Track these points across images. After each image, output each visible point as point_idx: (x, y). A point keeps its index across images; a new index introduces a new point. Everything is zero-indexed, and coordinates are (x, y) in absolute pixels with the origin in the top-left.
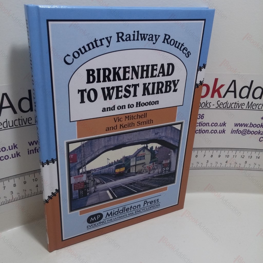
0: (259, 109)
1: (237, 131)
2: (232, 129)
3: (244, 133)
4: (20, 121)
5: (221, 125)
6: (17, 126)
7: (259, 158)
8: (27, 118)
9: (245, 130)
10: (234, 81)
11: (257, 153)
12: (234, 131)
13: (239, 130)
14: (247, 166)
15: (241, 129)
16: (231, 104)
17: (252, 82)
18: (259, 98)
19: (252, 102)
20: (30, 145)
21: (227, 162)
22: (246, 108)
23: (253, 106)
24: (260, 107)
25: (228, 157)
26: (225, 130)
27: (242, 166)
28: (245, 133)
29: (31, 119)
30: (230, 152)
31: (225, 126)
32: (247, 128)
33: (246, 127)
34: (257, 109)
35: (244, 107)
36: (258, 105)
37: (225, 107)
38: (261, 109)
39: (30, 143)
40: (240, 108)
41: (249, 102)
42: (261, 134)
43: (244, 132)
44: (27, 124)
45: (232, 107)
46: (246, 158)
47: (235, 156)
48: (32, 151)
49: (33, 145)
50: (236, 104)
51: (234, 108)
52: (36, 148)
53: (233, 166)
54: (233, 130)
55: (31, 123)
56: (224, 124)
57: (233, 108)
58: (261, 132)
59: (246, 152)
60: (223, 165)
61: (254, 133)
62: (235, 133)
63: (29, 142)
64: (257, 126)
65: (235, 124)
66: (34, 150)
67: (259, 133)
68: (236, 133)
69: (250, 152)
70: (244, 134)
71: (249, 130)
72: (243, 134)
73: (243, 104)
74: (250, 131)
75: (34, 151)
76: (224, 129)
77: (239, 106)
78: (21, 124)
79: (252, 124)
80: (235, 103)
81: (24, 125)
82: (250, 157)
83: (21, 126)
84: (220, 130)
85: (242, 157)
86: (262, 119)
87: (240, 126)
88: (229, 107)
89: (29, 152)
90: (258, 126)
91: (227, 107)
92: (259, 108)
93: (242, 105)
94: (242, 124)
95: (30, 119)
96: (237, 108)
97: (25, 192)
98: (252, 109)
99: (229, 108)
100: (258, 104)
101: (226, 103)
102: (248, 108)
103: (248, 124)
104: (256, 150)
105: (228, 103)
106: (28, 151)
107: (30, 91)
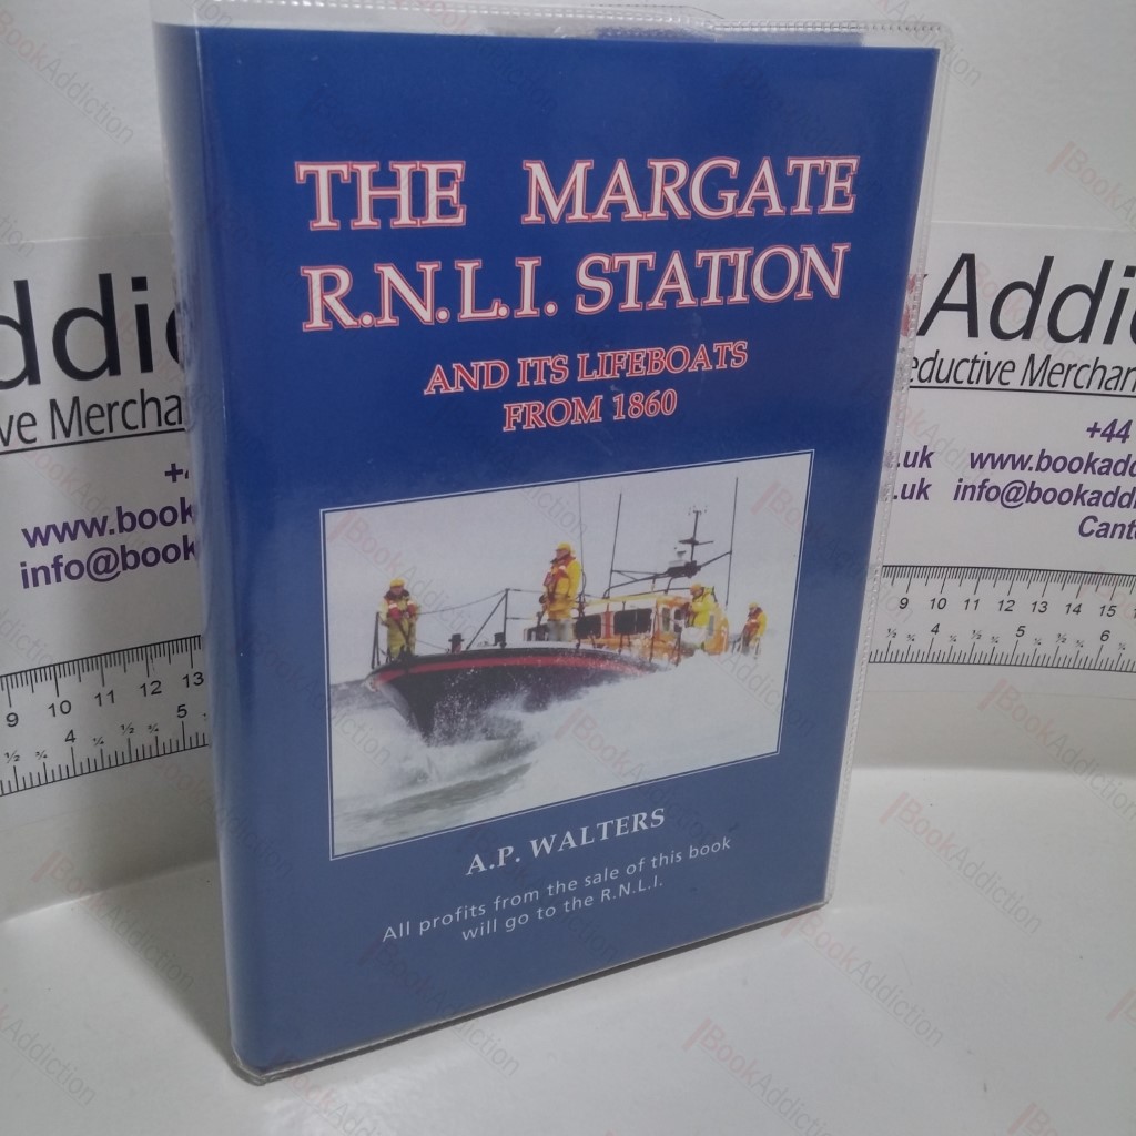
0: (1078, 390)
1: (983, 491)
2: (961, 480)
3: (1012, 496)
5: (910, 462)
7: (1078, 612)
8: (11, 417)
9: (1019, 485)
10: (968, 260)
11: (1072, 588)
12: (966, 487)
13: (988, 485)
14: (1026, 646)
15: (1001, 477)
16: (955, 366)
17: (1048, 262)
18: (1079, 339)
19: (1049, 357)
20: (32, 544)
21: (936, 632)
22: (1022, 384)
23: (1051, 373)
24: (1082, 380)
25: (941, 606)
26: (928, 486)
27: (1005, 647)
28: (1015, 500)
29: (30, 422)
30: (952, 583)
31: (929, 466)
32: (1027, 476)
33: (1022, 469)
34: (1069, 387)
35: (1014, 379)
36: (1074, 370)
37: (929, 379)
38: (1088, 387)
39: (31, 534)
40: (995, 383)
41: (1032, 357)
42: (1089, 504)
43: (1014, 492)
44: (15, 443)
45: (959, 378)
46: (1022, 614)
47: (972, 605)
48: (41, 574)
49: (45, 542)
50: (978, 366)
51: (970, 382)
52: (60, 561)
53: (963, 646)
54: (963, 485)
55: (34, 440)
56: (925, 458)
57: (961, 382)
58: (1086, 492)
59: (1020, 585)
60: (921, 644)
61: (1057, 496)
62: (971, 499)
63: (25, 532)
64: (1068, 465)
65: (972, 454)
66: (50, 567)
67: (1080, 496)
68: (979, 499)
69: (1038, 586)
70: (1012, 504)
71: (1033, 483)
72: (1008, 500)
73: (1009, 367)
74: (1039, 490)
75: (52, 572)
76: (923, 480)
77: (988, 376)
79: (1049, 457)
80: (971, 358)
82: (1039, 607)
84: (905, 486)
85: (1006, 606)
86: (1090, 433)
87: (993, 466)
88: (947, 379)
89: (30, 577)
90: (1076, 465)
91: (938, 380)
92: (1079, 384)
93: (1002, 370)
94: (1002, 455)
95: (26, 420)
96: (983, 383)
97: (12, 763)
98: (1045, 387)
99: (944, 384)
100: (1075, 365)
101: (934, 360)
102: (1032, 382)
103: (1031, 456)
104: (1065, 575)
105: (942, 360)
106: (24, 572)
107: (22, 288)
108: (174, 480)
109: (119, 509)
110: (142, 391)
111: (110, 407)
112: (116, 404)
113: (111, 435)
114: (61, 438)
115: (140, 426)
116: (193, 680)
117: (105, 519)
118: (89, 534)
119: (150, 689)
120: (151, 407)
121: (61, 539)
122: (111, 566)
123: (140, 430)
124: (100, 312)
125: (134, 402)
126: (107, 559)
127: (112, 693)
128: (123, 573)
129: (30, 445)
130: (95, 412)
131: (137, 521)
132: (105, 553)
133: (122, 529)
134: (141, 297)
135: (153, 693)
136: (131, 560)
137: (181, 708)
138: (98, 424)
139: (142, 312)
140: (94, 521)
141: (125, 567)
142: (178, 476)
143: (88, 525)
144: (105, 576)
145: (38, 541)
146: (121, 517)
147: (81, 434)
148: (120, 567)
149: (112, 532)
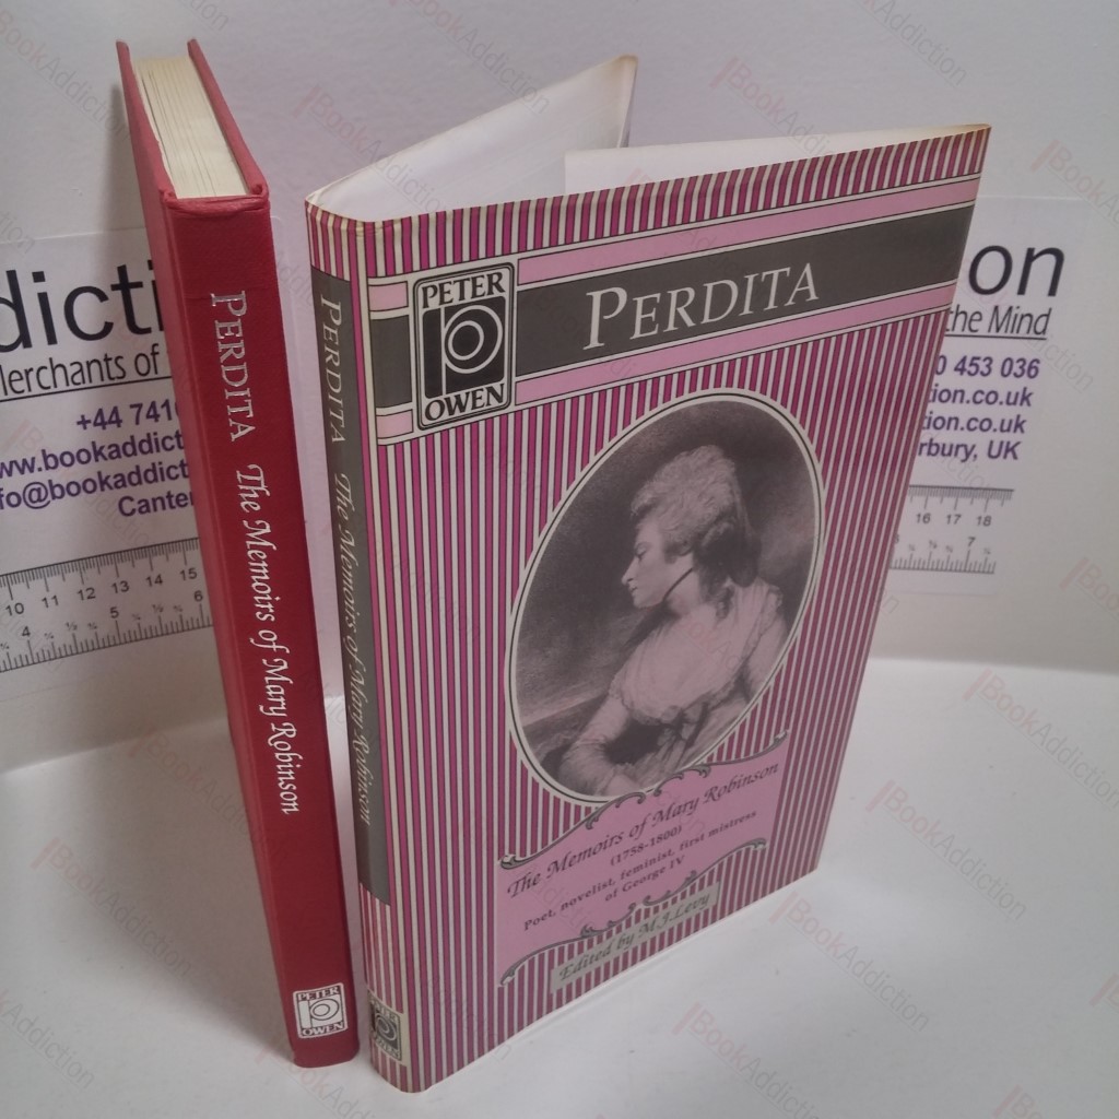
108: (85, 428)
109: (44, 451)
110: (51, 360)
111: (27, 372)
112: (31, 370)
113: (30, 394)
115: (52, 384)
116: (120, 587)
117: (33, 459)
118: (22, 472)
120: (59, 371)
122: (43, 496)
123: (53, 390)
124: (10, 299)
126: (39, 490)
127: (55, 597)
128: (52, 502)
130: (15, 376)
131: (59, 461)
132: (37, 486)
133: (48, 467)
134: (41, 287)
135: (89, 598)
136: (58, 491)
137: (113, 610)
138: (20, 386)
139: (43, 298)
140: (25, 461)
142: (88, 425)
143: (20, 464)
144: (38, 504)
146: (46, 458)
147: (7, 394)
148: (49, 497)
149: (40, 470)
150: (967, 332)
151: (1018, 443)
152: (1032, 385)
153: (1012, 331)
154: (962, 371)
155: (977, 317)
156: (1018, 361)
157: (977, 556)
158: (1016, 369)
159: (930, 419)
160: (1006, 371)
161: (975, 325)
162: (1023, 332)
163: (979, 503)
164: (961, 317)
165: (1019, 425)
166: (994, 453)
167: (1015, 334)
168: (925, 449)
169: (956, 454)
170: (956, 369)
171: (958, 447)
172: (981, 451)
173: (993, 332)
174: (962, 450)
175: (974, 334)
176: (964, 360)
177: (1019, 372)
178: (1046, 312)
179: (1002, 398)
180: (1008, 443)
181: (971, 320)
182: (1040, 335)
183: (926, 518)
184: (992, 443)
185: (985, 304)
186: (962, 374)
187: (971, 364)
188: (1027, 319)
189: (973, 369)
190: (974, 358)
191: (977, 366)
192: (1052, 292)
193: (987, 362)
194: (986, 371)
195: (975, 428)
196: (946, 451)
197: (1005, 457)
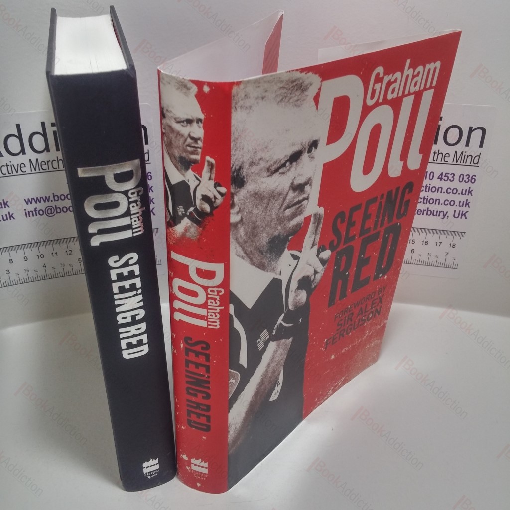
4: (9, 167)
6: (6, 174)
8: (18, 165)
20: (27, 204)
39: (27, 201)
44: (20, 173)
48: (31, 213)
49: (31, 203)
52: (37, 209)
55: (26, 172)
63: (25, 200)
75: (34, 212)
78: (10, 172)
81: (15, 173)
83: (12, 174)
89: (28, 214)
95: (23, 166)
97: (27, 273)
106: (26, 212)
107: (18, 126)
109: (53, 194)
110: (57, 157)
111: (48, 162)
112: (50, 161)
113: (49, 170)
114: (33, 171)
115: (57, 167)
117: (49, 197)
118: (45, 201)
119: (69, 252)
120: (61, 162)
121: (36, 202)
122: (53, 212)
123: (58, 169)
124: (42, 133)
125: (55, 160)
126: (51, 209)
127: (56, 253)
128: (56, 214)
129: (24, 173)
130: (43, 163)
131: (59, 198)
132: (50, 208)
133: (55, 200)
134: (54, 129)
135: (70, 254)
136: (58, 210)
137: (79, 260)
138: (45, 167)
139: (55, 133)
140: (46, 197)
141: (57, 212)
143: (44, 198)
144: (51, 215)
145: (29, 203)
146: (54, 196)
147: (39, 170)
148: (55, 212)
149: (52, 201)
150: (443, 162)
151: (467, 212)
152: (472, 186)
153: (463, 163)
154: (441, 179)
155: (447, 155)
156: (466, 176)
157: (450, 261)
158: (465, 179)
159: (427, 199)
160: (461, 180)
161: (446, 159)
162: (468, 163)
163: (450, 237)
164: (441, 155)
165: (467, 204)
166: (456, 215)
167: (464, 164)
168: (425, 212)
169: (439, 216)
170: (438, 178)
171: (440, 212)
172: (450, 214)
173: (455, 163)
174: (442, 214)
175: (446, 163)
176: (442, 174)
177: (467, 181)
178: (479, 155)
179: (460, 191)
180: (463, 211)
181: (445, 157)
182: (476, 165)
183: (426, 243)
184: (455, 211)
185: (451, 150)
186: (441, 180)
187: (445, 177)
188: (470, 158)
189: (446, 178)
190: (446, 174)
191: (448, 177)
192: (481, 146)
193: (452, 175)
194: (452, 179)
195: (448, 204)
196: (435, 214)
197: (461, 218)
